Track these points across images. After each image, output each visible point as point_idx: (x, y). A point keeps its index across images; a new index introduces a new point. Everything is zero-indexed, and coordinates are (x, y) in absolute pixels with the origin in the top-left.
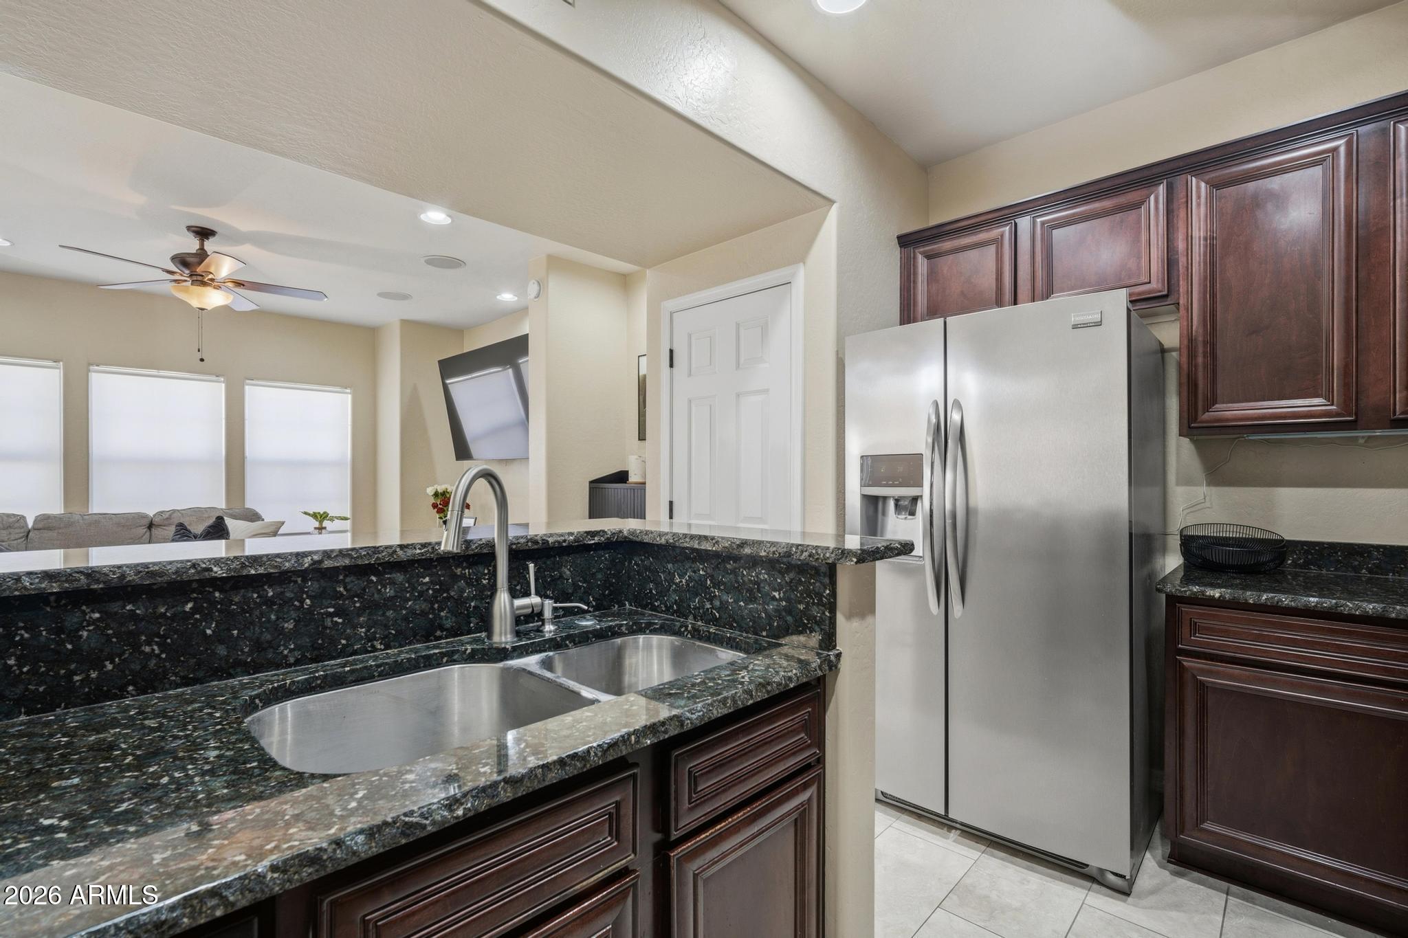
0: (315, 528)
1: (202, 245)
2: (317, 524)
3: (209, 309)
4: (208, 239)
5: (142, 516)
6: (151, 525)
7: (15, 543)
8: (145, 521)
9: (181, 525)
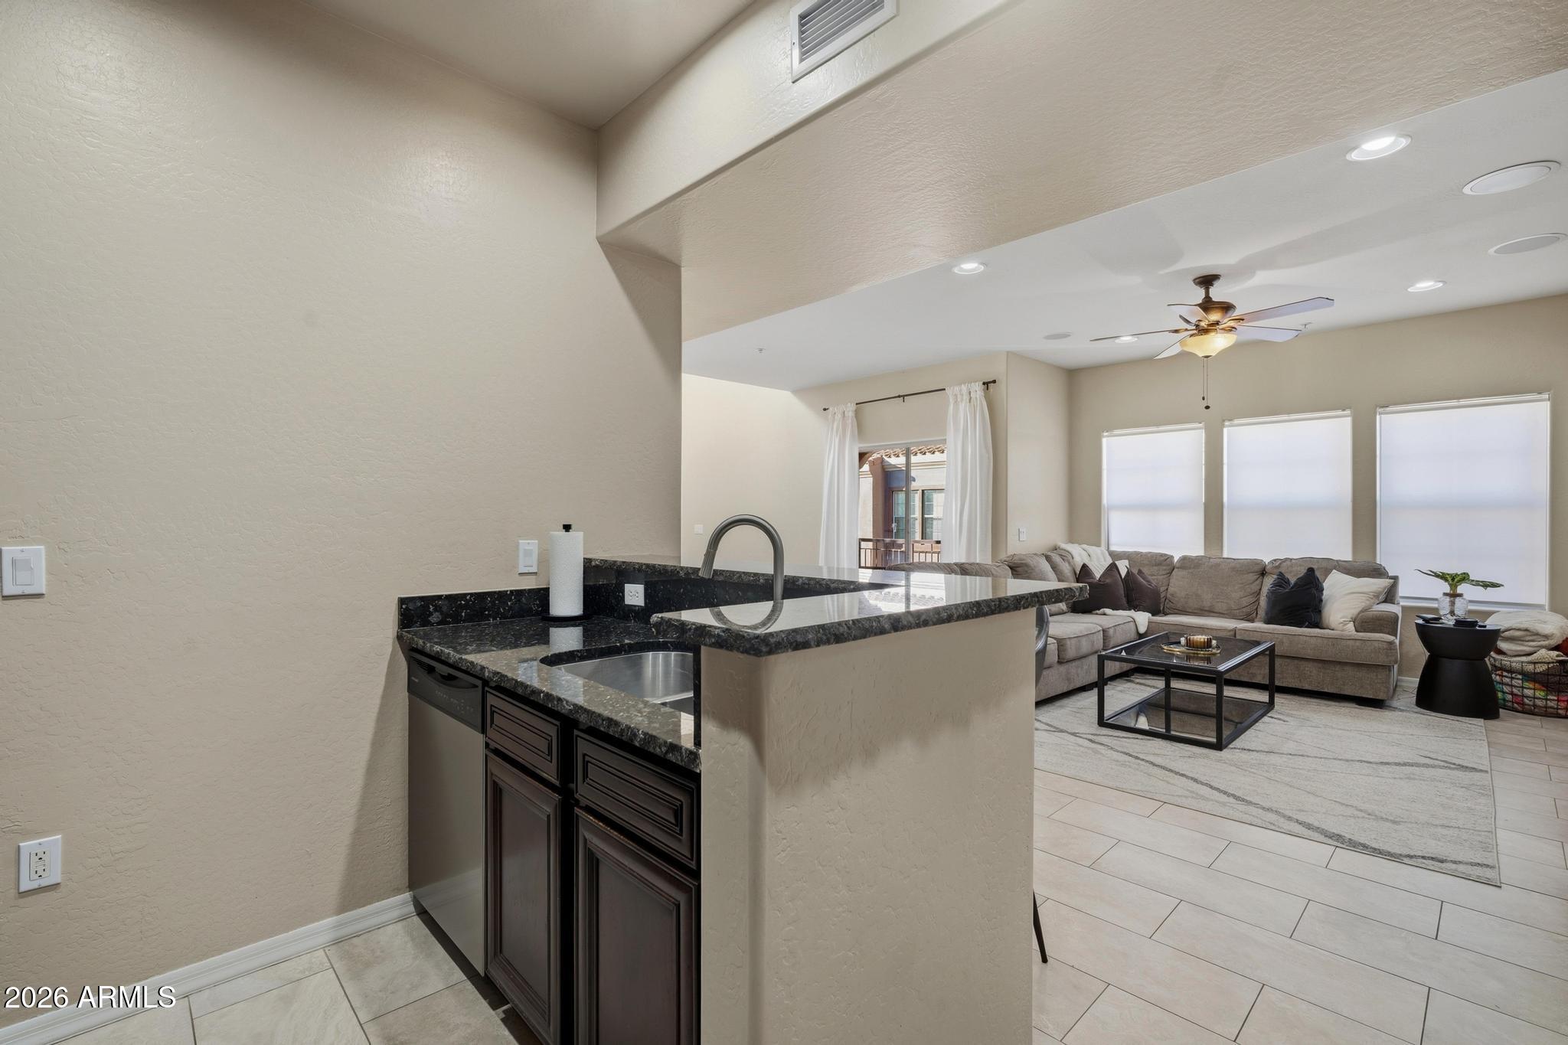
0: (1445, 594)
1: (1207, 293)
2: (1447, 589)
3: (1213, 354)
4: (1212, 285)
5: (1256, 562)
6: (1263, 573)
7: (1160, 577)
8: (1257, 568)
9: (1281, 575)
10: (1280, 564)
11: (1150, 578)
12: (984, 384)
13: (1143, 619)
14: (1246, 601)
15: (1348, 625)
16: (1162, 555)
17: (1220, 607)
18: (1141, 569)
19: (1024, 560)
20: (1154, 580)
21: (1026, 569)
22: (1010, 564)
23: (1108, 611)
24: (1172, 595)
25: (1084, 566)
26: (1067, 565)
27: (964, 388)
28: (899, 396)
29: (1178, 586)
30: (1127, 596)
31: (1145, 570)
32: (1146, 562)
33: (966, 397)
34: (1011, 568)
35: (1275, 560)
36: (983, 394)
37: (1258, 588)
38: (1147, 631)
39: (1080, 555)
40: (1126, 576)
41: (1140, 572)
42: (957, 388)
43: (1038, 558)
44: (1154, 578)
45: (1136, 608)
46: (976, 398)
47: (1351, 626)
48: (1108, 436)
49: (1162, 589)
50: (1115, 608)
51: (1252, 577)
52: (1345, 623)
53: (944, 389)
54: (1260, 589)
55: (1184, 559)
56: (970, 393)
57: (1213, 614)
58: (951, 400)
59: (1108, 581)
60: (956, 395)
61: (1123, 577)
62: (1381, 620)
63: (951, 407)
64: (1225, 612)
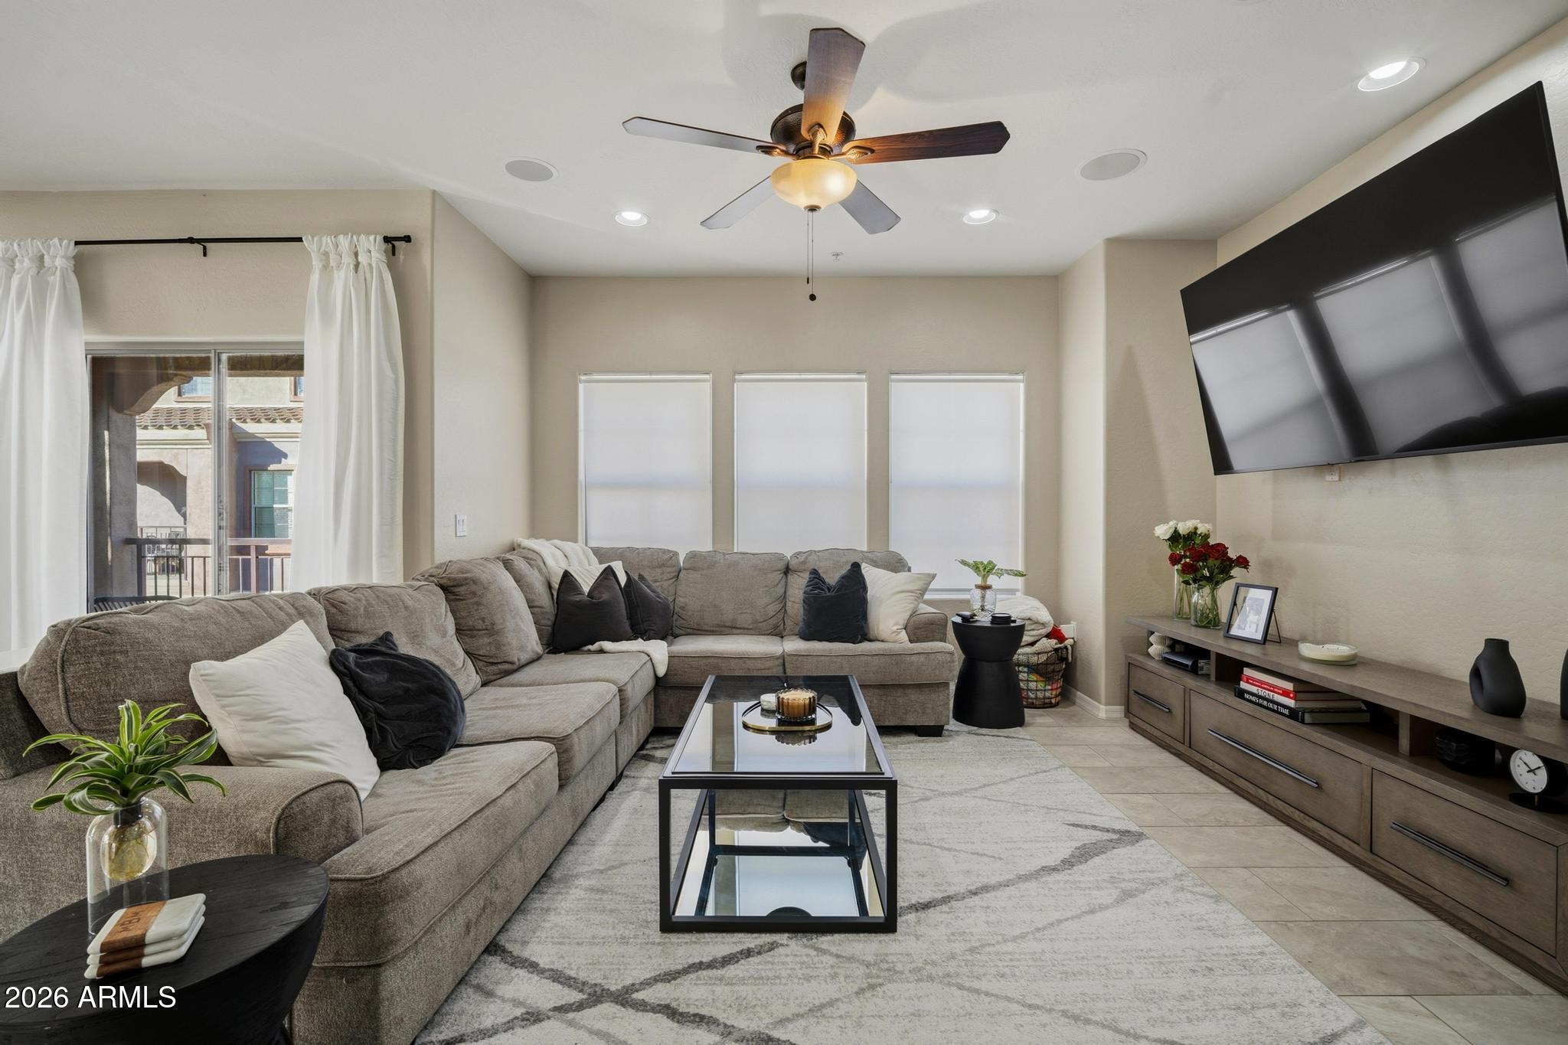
0: (978, 587)
2: (979, 580)
6: (787, 571)
7: (666, 584)
8: (781, 565)
9: (815, 573)
10: (807, 558)
11: (654, 585)
12: (387, 240)
13: (659, 651)
14: (773, 609)
15: (900, 635)
16: (665, 551)
17: (744, 620)
18: (642, 573)
19: (467, 572)
20: (658, 587)
21: (474, 588)
22: (442, 582)
23: (607, 645)
24: (683, 608)
25: (567, 575)
26: (536, 573)
27: (344, 241)
28: (191, 240)
29: (688, 597)
30: (631, 617)
31: (646, 575)
32: (645, 563)
33: (348, 260)
34: (443, 588)
35: (799, 553)
36: (384, 258)
37: (783, 590)
38: (667, 671)
39: (553, 555)
40: (625, 585)
41: (641, 577)
42: (327, 241)
43: (491, 565)
44: (658, 585)
45: (646, 635)
46: (370, 265)
47: (903, 635)
48: (586, 381)
49: (671, 599)
50: (615, 639)
51: (778, 576)
52: (897, 632)
53: (300, 240)
54: (785, 592)
55: (693, 556)
56: (356, 254)
57: (734, 631)
58: (317, 264)
59: (605, 596)
60: (326, 254)
61: (623, 586)
62: (932, 624)
63: (315, 277)
64: (751, 627)
